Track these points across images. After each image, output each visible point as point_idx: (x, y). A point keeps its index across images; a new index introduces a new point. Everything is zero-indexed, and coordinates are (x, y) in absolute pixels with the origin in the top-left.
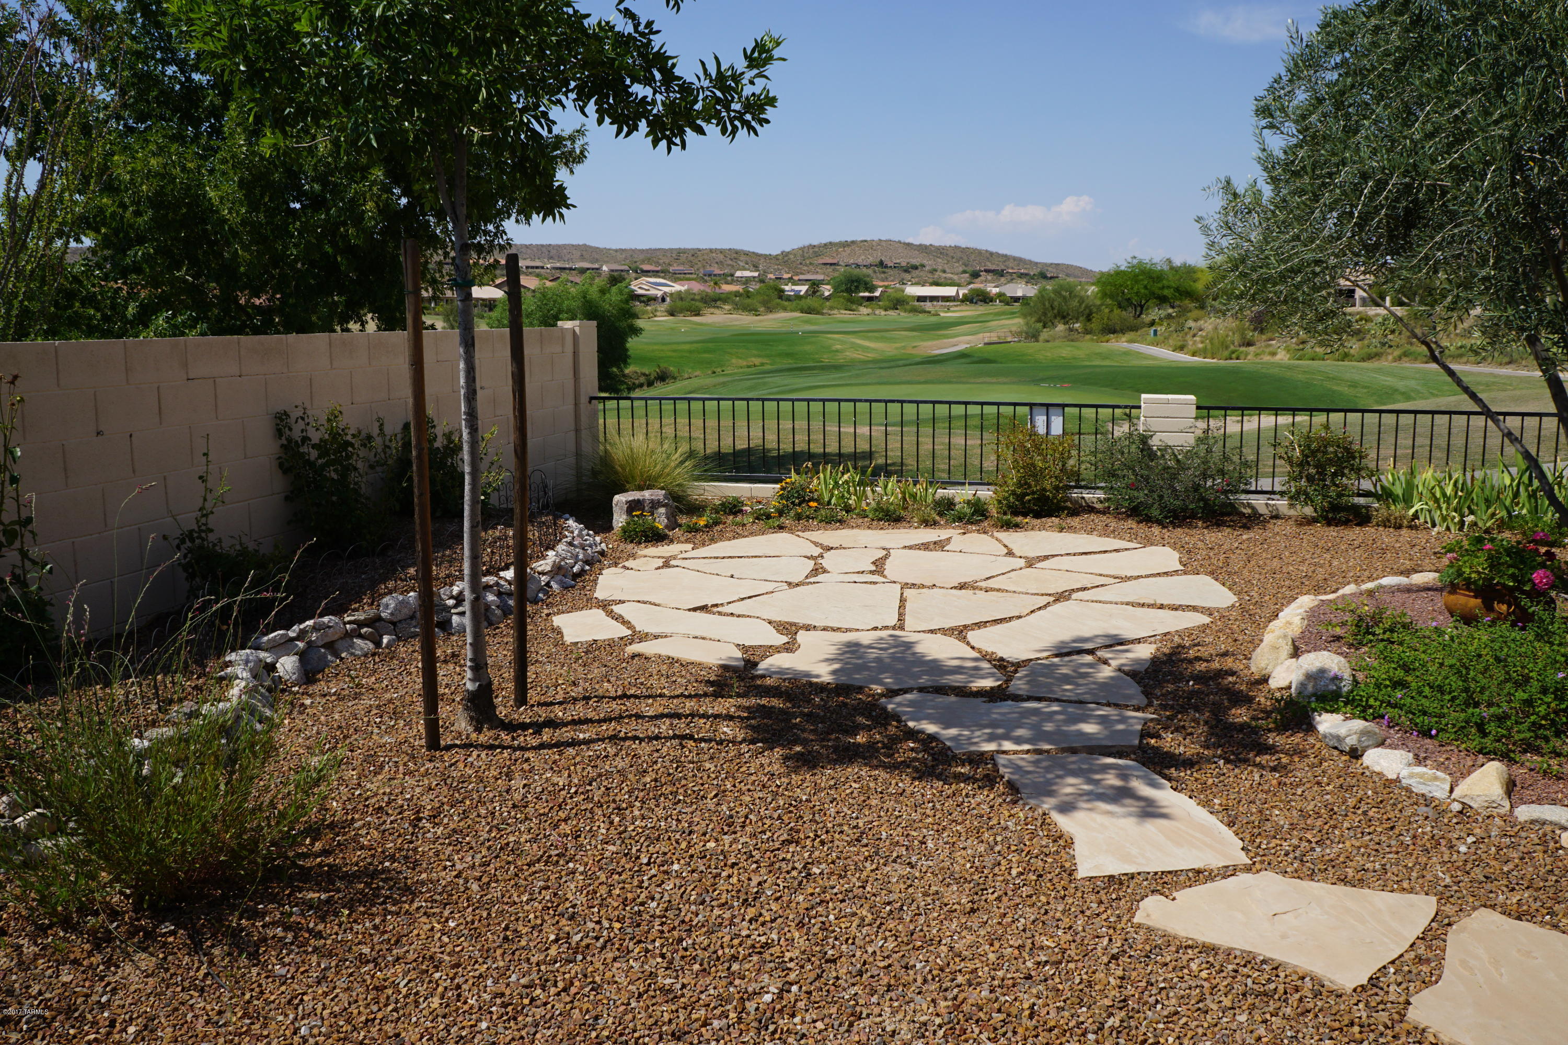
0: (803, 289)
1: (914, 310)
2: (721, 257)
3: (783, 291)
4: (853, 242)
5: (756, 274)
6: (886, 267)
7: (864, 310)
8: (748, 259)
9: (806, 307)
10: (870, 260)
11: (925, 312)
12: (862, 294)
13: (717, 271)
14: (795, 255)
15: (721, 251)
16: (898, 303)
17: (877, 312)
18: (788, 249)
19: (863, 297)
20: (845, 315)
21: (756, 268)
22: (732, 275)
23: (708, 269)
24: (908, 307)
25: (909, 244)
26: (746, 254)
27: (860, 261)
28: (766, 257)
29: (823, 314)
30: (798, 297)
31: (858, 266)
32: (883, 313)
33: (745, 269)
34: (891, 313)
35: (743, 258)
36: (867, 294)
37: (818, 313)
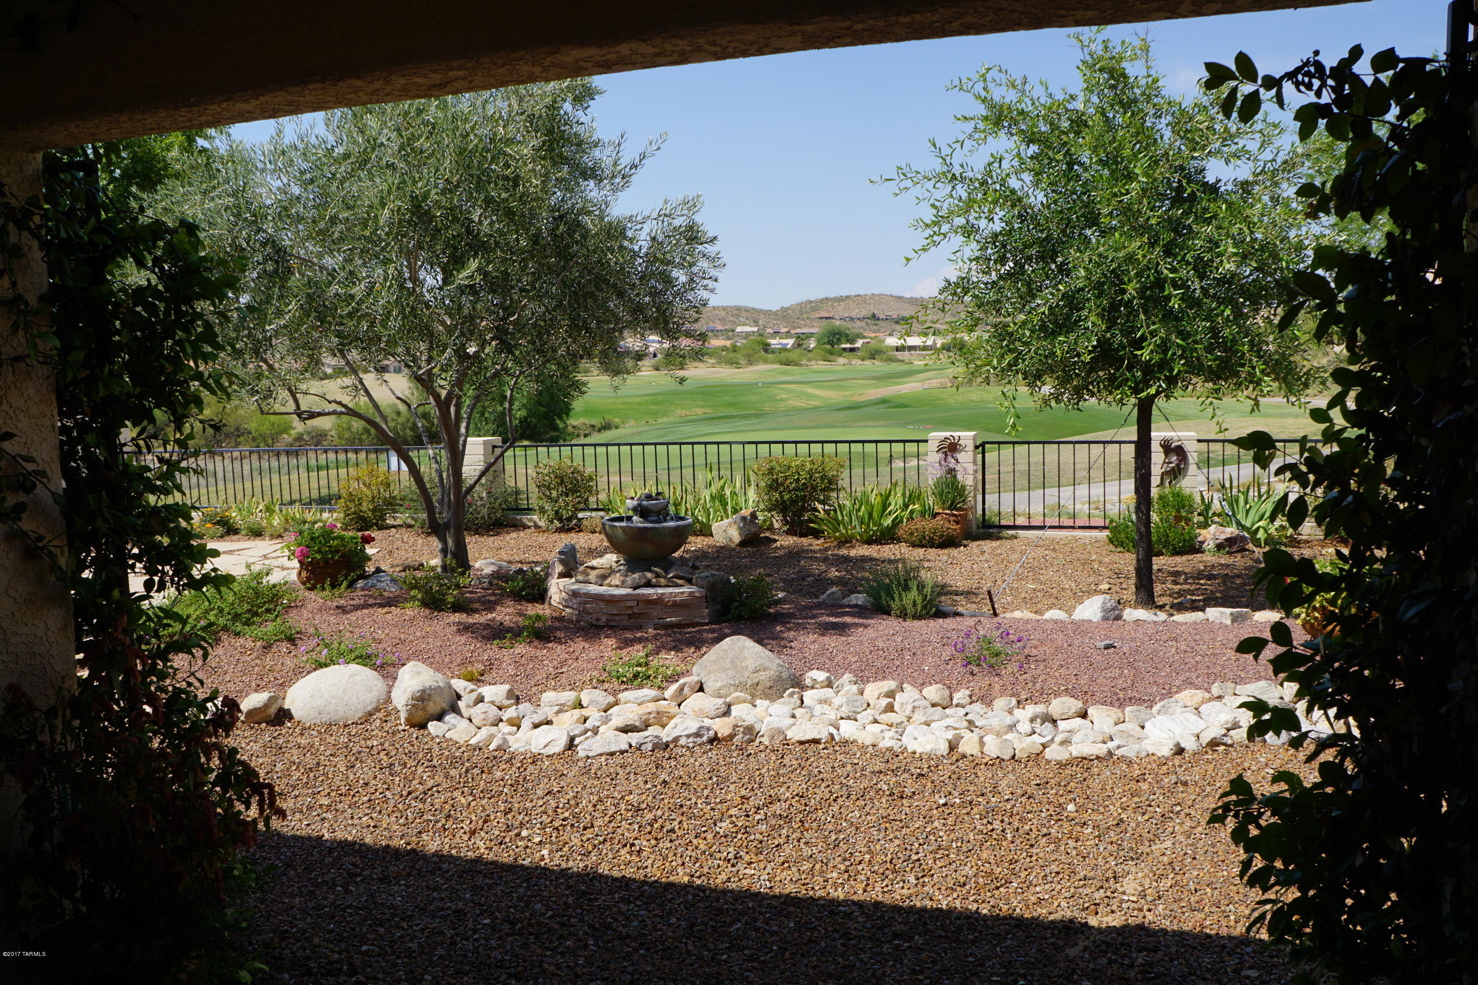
0: (790, 342)
1: (891, 360)
2: (723, 314)
3: (769, 345)
4: (848, 297)
5: (755, 329)
6: (878, 319)
7: (841, 360)
8: (748, 315)
9: (784, 360)
10: (864, 313)
11: (899, 361)
12: (843, 346)
13: (720, 327)
14: (794, 311)
15: (724, 308)
16: (874, 354)
17: (853, 362)
18: (786, 306)
19: (844, 349)
20: (822, 365)
21: (756, 323)
22: (733, 331)
23: (711, 325)
24: (884, 357)
25: (899, 298)
26: (747, 310)
27: (854, 314)
28: (765, 312)
29: (801, 365)
30: (784, 349)
31: (852, 319)
32: (860, 362)
33: (745, 325)
34: (868, 363)
35: (744, 314)
36: (848, 346)
37: (796, 365)
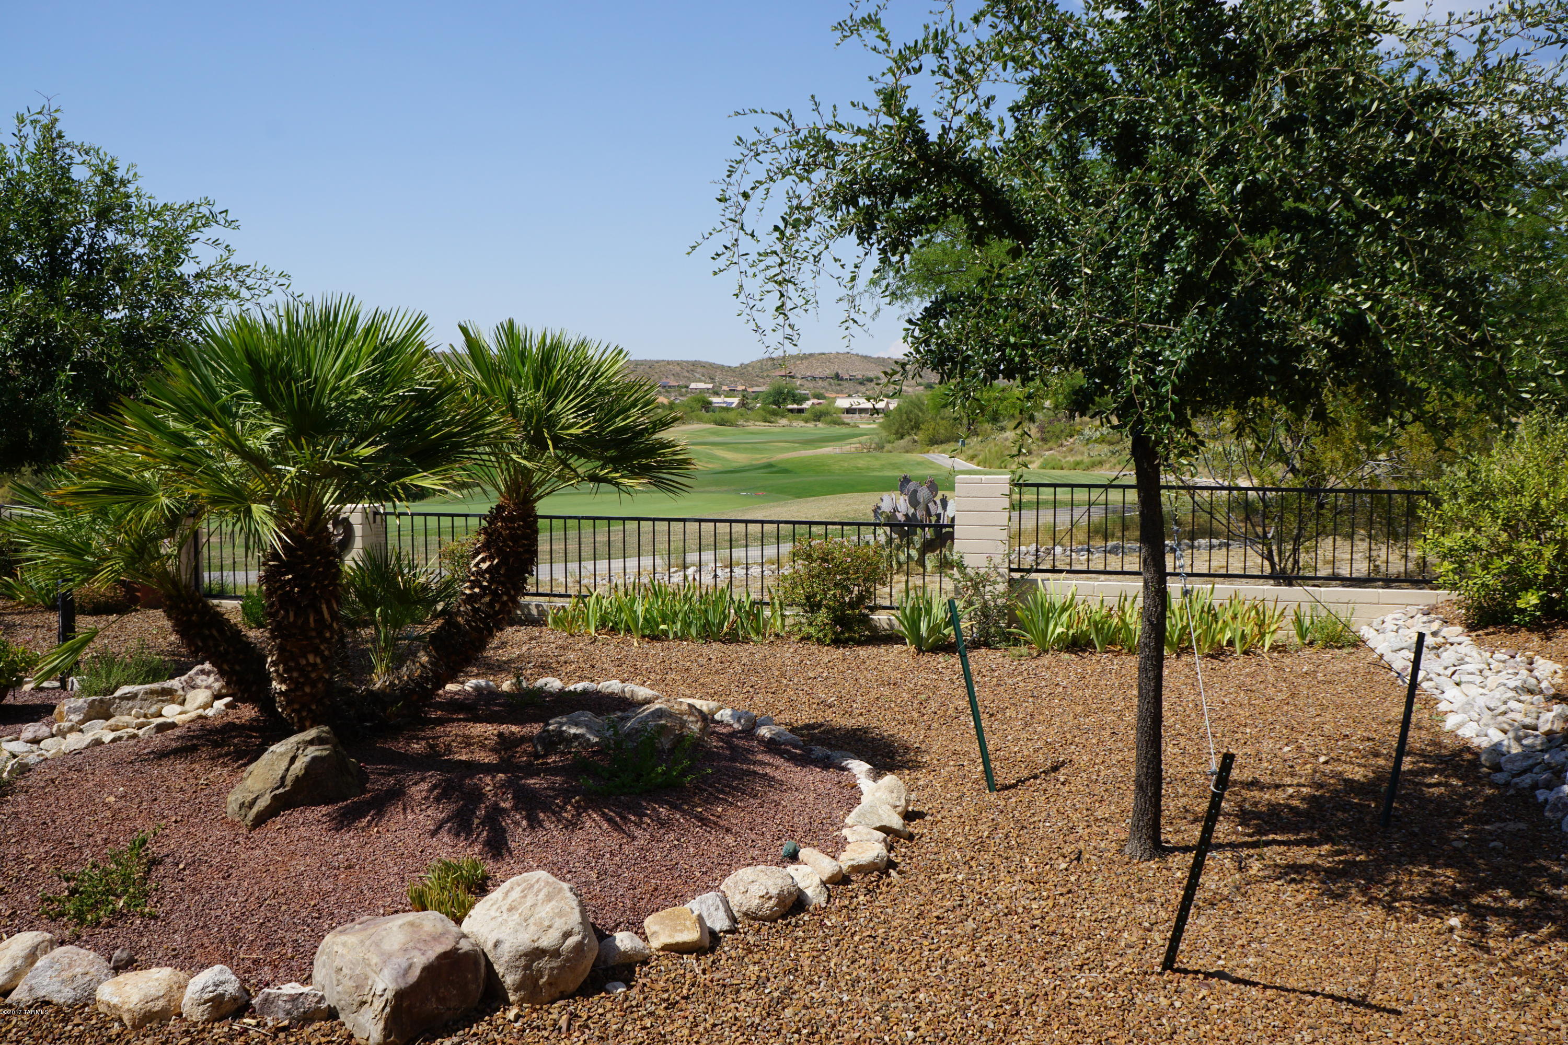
0: (735, 401)
1: (836, 423)
2: (678, 369)
3: (710, 403)
4: (811, 355)
5: (710, 386)
6: (842, 379)
7: (784, 421)
8: (704, 370)
9: (719, 420)
10: (828, 372)
11: (844, 424)
12: (790, 406)
13: (673, 383)
14: (754, 368)
15: (678, 363)
16: (818, 416)
17: (795, 424)
18: (746, 362)
19: (792, 411)
20: (761, 426)
21: (712, 379)
22: (687, 387)
23: (664, 380)
24: (829, 418)
25: (866, 357)
26: (703, 365)
27: (817, 373)
28: (722, 368)
29: (737, 426)
30: (727, 409)
31: (814, 378)
32: (802, 424)
33: (700, 381)
34: (810, 425)
35: (700, 370)
36: (795, 406)
37: (731, 425)
